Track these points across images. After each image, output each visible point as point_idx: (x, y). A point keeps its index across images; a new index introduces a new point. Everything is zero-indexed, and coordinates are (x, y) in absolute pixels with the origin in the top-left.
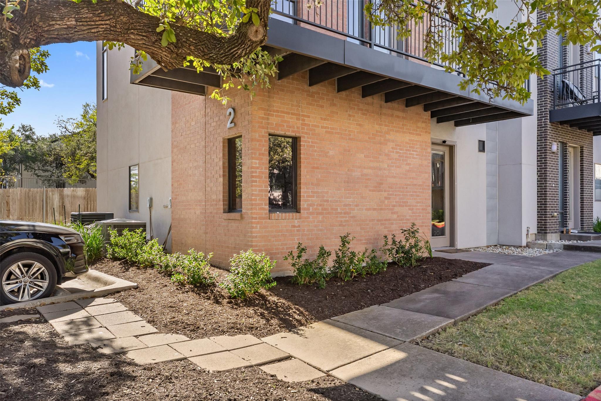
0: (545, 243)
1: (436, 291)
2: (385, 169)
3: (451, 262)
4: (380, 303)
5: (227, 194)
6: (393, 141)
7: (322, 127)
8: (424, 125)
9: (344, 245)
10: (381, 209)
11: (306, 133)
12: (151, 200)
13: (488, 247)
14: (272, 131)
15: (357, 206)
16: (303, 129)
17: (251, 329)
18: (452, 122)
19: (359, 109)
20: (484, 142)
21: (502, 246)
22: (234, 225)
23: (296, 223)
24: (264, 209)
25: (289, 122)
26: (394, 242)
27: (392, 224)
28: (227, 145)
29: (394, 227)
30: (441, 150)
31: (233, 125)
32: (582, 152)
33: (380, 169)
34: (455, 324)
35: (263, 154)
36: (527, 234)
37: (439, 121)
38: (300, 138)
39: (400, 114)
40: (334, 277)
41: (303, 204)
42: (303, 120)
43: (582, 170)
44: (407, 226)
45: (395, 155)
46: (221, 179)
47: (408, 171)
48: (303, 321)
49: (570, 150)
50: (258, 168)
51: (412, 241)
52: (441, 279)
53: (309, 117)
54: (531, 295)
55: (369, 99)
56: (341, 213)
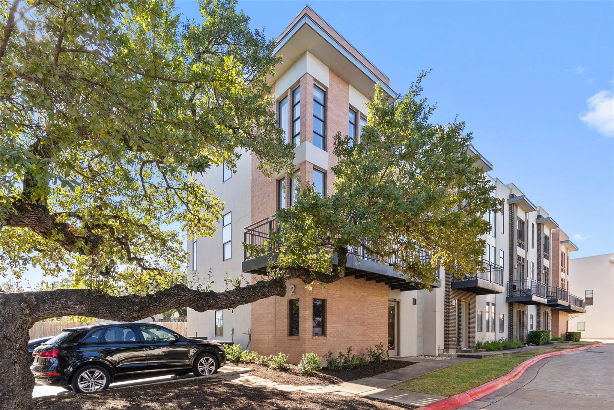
0: (448, 354)
1: (393, 373)
2: (366, 315)
3: (399, 362)
4: (368, 377)
5: (289, 327)
6: (370, 300)
7: (337, 294)
8: (385, 292)
9: (349, 352)
10: (364, 335)
11: (329, 298)
12: (233, 330)
13: (417, 356)
14: (314, 297)
15: (352, 333)
16: (328, 295)
17: (318, 384)
18: (399, 290)
19: (353, 285)
20: (416, 299)
21: (425, 356)
22: (294, 342)
23: (325, 341)
24: (310, 334)
25: (321, 292)
26: (371, 351)
27: (369, 343)
28: (289, 303)
29: (370, 344)
30: (393, 304)
31: (294, 293)
32: (469, 304)
33: (364, 315)
34: (403, 382)
35: (310, 308)
36: (439, 350)
37: (392, 289)
38: (326, 300)
39: (374, 287)
40: (344, 368)
41: (328, 332)
42: (328, 291)
43: (469, 315)
44: (378, 344)
45: (370, 308)
46: (286, 320)
47: (378, 316)
48: (338, 382)
49: (463, 303)
50: (308, 315)
51: (380, 351)
52: (395, 368)
53: (330, 289)
54: (436, 373)
55: (359, 280)
56: (345, 337)
